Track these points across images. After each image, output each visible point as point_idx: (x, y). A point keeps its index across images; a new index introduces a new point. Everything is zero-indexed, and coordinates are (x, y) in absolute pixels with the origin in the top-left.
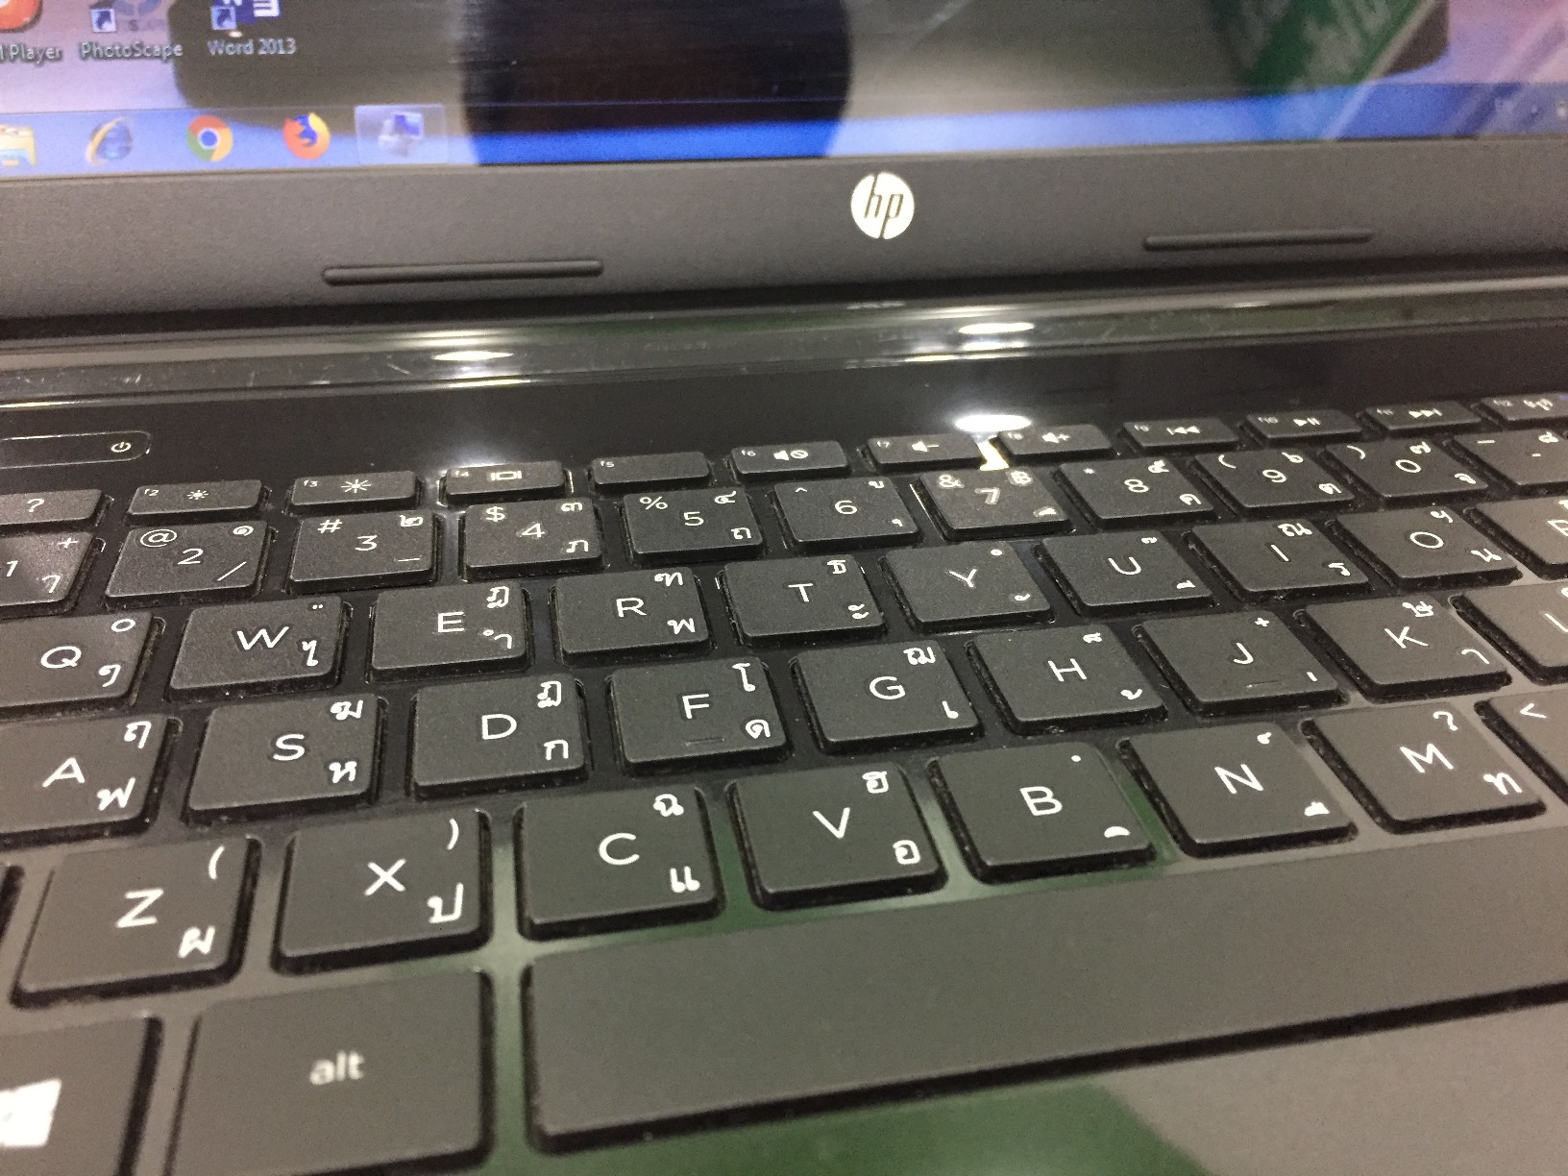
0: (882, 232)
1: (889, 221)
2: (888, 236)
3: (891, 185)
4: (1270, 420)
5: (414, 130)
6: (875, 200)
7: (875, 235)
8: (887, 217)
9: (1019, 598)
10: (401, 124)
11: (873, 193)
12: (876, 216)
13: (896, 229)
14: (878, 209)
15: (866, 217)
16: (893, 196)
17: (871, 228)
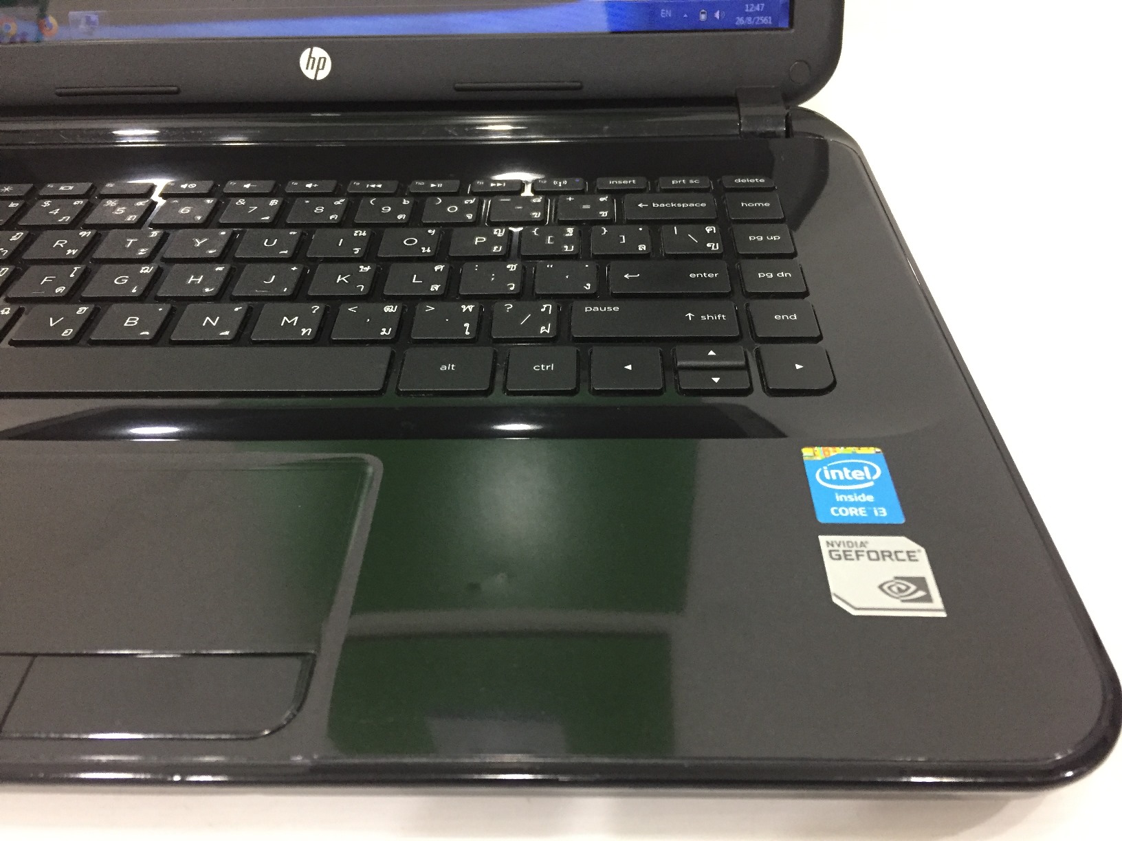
0: (316, 76)
1: (319, 71)
2: (319, 78)
3: (319, 52)
4: (420, 184)
5: (94, 23)
6: (312, 60)
7: (312, 77)
8: (318, 69)
9: (211, 252)
10: (88, 21)
11: (310, 57)
12: (312, 68)
13: (323, 75)
14: (313, 65)
15: (307, 68)
16: (320, 58)
17: (310, 74)
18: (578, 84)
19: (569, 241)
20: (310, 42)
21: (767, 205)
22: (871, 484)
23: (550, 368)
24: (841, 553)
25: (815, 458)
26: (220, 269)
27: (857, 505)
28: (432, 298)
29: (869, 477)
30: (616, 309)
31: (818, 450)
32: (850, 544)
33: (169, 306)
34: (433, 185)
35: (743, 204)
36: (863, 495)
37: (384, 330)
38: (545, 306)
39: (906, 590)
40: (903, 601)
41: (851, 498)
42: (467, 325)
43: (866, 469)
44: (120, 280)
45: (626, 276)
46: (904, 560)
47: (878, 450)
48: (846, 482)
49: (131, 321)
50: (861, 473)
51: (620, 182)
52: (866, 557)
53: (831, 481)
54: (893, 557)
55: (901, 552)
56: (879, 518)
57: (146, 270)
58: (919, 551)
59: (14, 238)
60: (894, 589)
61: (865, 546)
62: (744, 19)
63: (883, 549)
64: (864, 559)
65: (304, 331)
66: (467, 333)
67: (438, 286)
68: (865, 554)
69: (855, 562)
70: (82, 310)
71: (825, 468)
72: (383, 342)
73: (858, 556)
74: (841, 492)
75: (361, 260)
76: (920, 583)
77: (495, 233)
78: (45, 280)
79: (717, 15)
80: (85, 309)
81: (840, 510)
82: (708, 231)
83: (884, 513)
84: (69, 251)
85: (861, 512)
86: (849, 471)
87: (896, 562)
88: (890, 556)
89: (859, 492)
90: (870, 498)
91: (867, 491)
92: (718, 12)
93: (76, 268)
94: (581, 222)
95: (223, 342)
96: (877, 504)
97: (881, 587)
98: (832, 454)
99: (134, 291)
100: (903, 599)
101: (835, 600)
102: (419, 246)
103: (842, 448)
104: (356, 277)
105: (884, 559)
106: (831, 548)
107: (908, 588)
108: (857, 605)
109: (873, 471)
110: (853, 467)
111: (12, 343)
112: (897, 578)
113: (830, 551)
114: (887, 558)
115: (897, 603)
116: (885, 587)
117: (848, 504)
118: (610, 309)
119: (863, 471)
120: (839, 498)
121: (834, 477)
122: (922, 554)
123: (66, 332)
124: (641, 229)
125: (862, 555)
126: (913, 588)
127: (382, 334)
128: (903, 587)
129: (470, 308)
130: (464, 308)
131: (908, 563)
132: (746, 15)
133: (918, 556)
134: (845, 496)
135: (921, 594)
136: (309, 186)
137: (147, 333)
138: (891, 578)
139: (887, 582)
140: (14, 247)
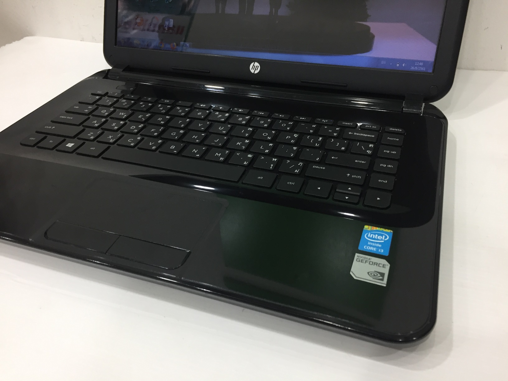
1: (256, 71)
2: (255, 73)
3: (257, 64)
4: (277, 115)
9: (202, 128)
11: (253, 65)
12: (254, 69)
13: (257, 72)
14: (254, 68)
15: (252, 69)
16: (257, 66)
17: (252, 71)
18: (346, 85)
19: (318, 142)
20: (254, 60)
21: (398, 140)
22: (383, 241)
23: (293, 184)
24: (361, 260)
25: (368, 229)
26: (203, 135)
27: (374, 247)
28: (265, 154)
29: (383, 239)
30: (324, 168)
31: (370, 227)
32: (365, 258)
33: (184, 144)
34: (280, 116)
35: (388, 138)
36: (378, 244)
37: (245, 162)
38: (300, 163)
39: (376, 275)
40: (373, 279)
41: (373, 244)
42: (272, 165)
43: (384, 236)
44: (173, 134)
45: (333, 158)
46: (381, 267)
47: (392, 231)
48: (375, 239)
49: (173, 147)
50: (381, 237)
51: (347, 124)
52: (368, 263)
53: (370, 238)
54: (378, 265)
55: (381, 264)
56: (380, 252)
57: (182, 132)
58: (388, 265)
59: (147, 116)
60: (373, 274)
61: (370, 260)
62: (414, 67)
63: (375, 262)
64: (367, 264)
65: (221, 158)
66: (271, 168)
67: (268, 151)
68: (369, 262)
69: (364, 264)
70: (160, 141)
71: (370, 233)
72: (244, 166)
73: (366, 262)
74: (370, 242)
75: (247, 138)
76: (382, 275)
77: (294, 136)
78: (152, 130)
79: (404, 65)
80: (161, 141)
81: (368, 247)
82: (370, 146)
83: (382, 251)
84: (162, 122)
85: (375, 249)
86: (377, 236)
87: (378, 267)
88: (376, 265)
89: (377, 243)
90: (380, 246)
91: (380, 243)
92: (404, 64)
93: (162, 128)
94: (326, 136)
95: (197, 158)
96: (381, 248)
97: (368, 273)
98: (375, 229)
99: (176, 138)
100: (374, 278)
101: (351, 273)
102: (267, 136)
103: (379, 228)
104: (244, 144)
105: (374, 265)
106: (358, 258)
107: (377, 275)
108: (357, 276)
109: (386, 237)
110: (379, 235)
111: (138, 148)
112: (375, 271)
113: (357, 259)
114: (375, 265)
115: (371, 279)
116: (370, 273)
117: (371, 246)
118: (322, 168)
119: (382, 237)
120: (369, 243)
121: (371, 237)
122: (388, 266)
123: (154, 147)
124: (346, 142)
125: (367, 262)
126: (379, 275)
127: (244, 163)
128: (376, 274)
129: (275, 160)
130: (273, 159)
131: (382, 268)
132: (415, 66)
133: (386, 266)
134: (371, 243)
135: (381, 278)
136: (240, 110)
137: (176, 152)
138: (373, 271)
139: (371, 272)
140: (146, 118)
